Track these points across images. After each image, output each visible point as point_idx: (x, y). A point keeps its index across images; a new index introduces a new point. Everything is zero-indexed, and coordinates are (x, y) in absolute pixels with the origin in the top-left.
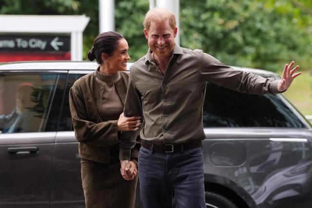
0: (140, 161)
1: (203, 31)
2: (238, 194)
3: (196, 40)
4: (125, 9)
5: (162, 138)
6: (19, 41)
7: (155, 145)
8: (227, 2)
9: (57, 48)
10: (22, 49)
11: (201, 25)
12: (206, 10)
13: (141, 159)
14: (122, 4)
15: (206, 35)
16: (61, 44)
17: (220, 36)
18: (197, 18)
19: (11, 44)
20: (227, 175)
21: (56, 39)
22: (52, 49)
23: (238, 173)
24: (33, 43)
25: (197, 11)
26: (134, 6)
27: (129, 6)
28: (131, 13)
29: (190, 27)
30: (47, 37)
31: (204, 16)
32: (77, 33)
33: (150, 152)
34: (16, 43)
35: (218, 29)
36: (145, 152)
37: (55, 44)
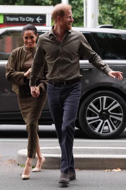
0: (48, 91)
1: (112, 15)
2: (124, 92)
3: (109, 20)
4: (74, 4)
5: (59, 77)
6: (21, 18)
7: (55, 82)
8: (124, 1)
9: (39, 22)
10: (22, 22)
11: (111, 13)
12: (114, 6)
13: (48, 90)
14: (73, 2)
15: (113, 18)
16: (41, 19)
17: (120, 18)
18: (109, 9)
19: (17, 19)
20: (119, 83)
21: (39, 17)
22: (37, 22)
23: (124, 82)
24: (28, 19)
25: (109, 6)
26: (79, 3)
27: (76, 3)
28: (77, 7)
29: (106, 13)
30: (34, 16)
31: (112, 9)
32: (49, 14)
33: (53, 86)
34: (19, 19)
35: (119, 15)
36: (50, 86)
37: (38, 19)
